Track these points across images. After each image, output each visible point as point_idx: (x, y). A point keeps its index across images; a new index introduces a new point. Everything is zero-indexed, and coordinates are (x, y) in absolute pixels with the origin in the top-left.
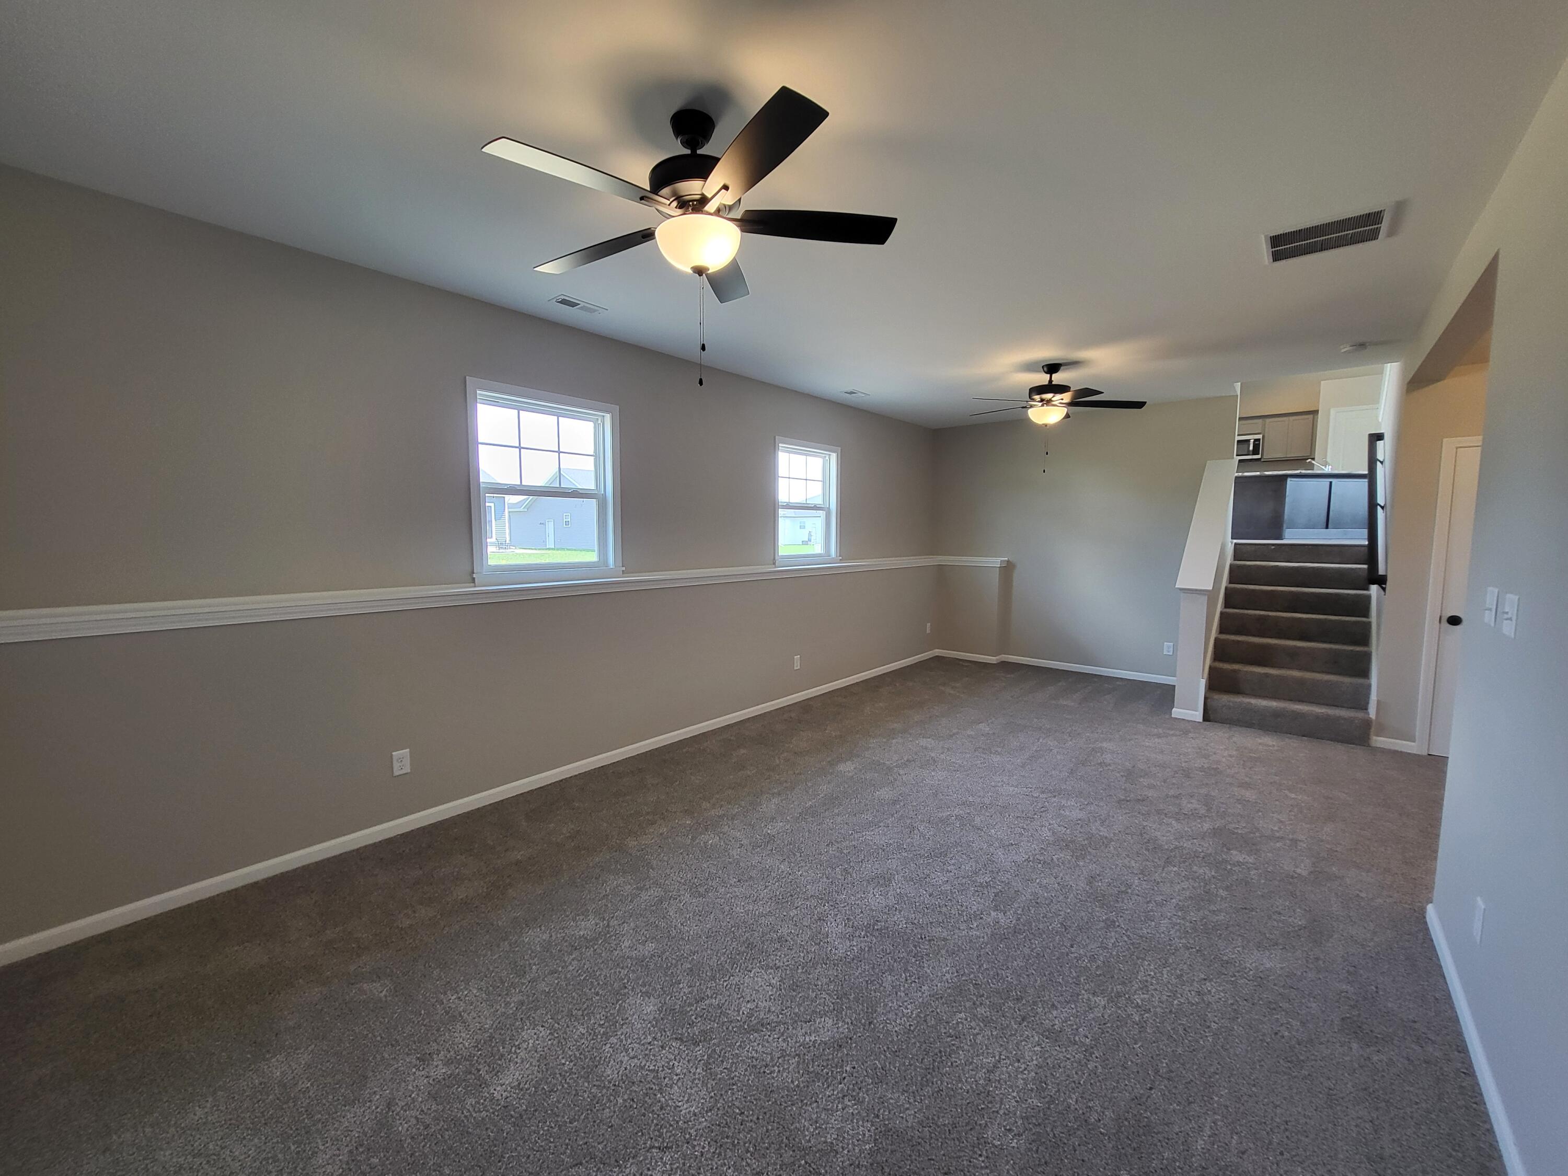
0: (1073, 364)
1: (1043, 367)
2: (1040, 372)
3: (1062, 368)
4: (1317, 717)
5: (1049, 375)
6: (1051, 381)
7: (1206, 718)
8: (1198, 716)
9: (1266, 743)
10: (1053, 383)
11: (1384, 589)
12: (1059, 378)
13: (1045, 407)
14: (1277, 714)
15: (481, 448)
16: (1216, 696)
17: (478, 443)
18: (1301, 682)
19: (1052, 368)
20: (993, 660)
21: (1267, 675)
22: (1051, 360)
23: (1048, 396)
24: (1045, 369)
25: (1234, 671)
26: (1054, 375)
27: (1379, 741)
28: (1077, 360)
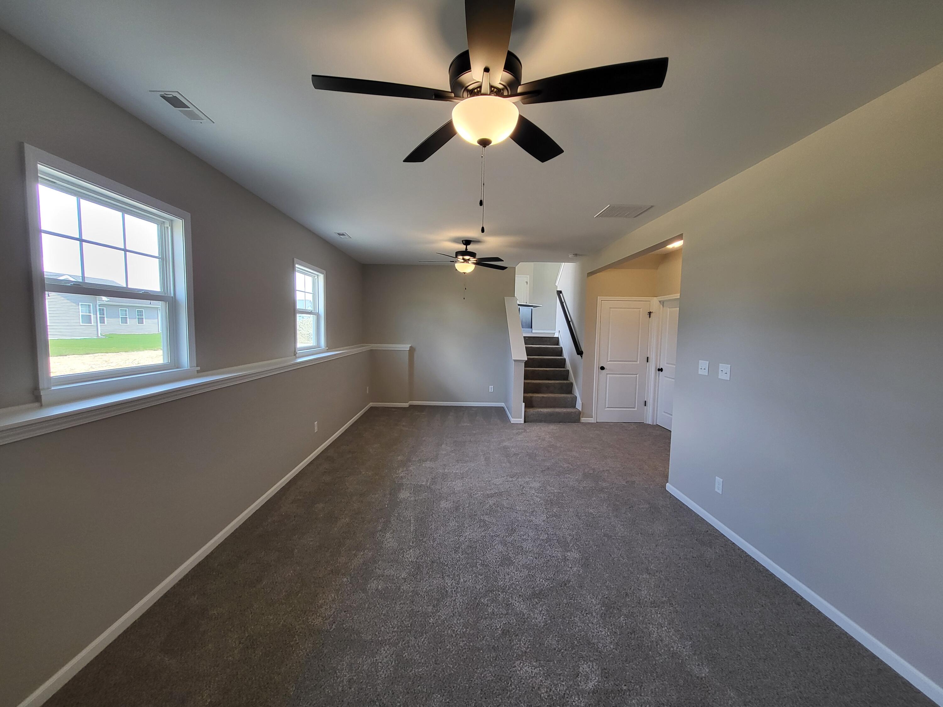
0: (477, 242)
1: (462, 241)
2: (460, 243)
3: (472, 243)
4: (565, 413)
5: (465, 246)
6: (466, 249)
7: (525, 422)
8: (522, 420)
9: (552, 428)
10: (468, 250)
11: (582, 357)
12: (470, 248)
13: (465, 264)
14: (551, 414)
15: (44, 236)
16: (528, 410)
17: (41, 231)
18: (555, 399)
19: (467, 242)
20: (406, 405)
21: (543, 397)
22: (468, 238)
23: (467, 257)
24: (464, 242)
25: (531, 397)
26: (468, 246)
27: (583, 420)
28: (480, 240)
